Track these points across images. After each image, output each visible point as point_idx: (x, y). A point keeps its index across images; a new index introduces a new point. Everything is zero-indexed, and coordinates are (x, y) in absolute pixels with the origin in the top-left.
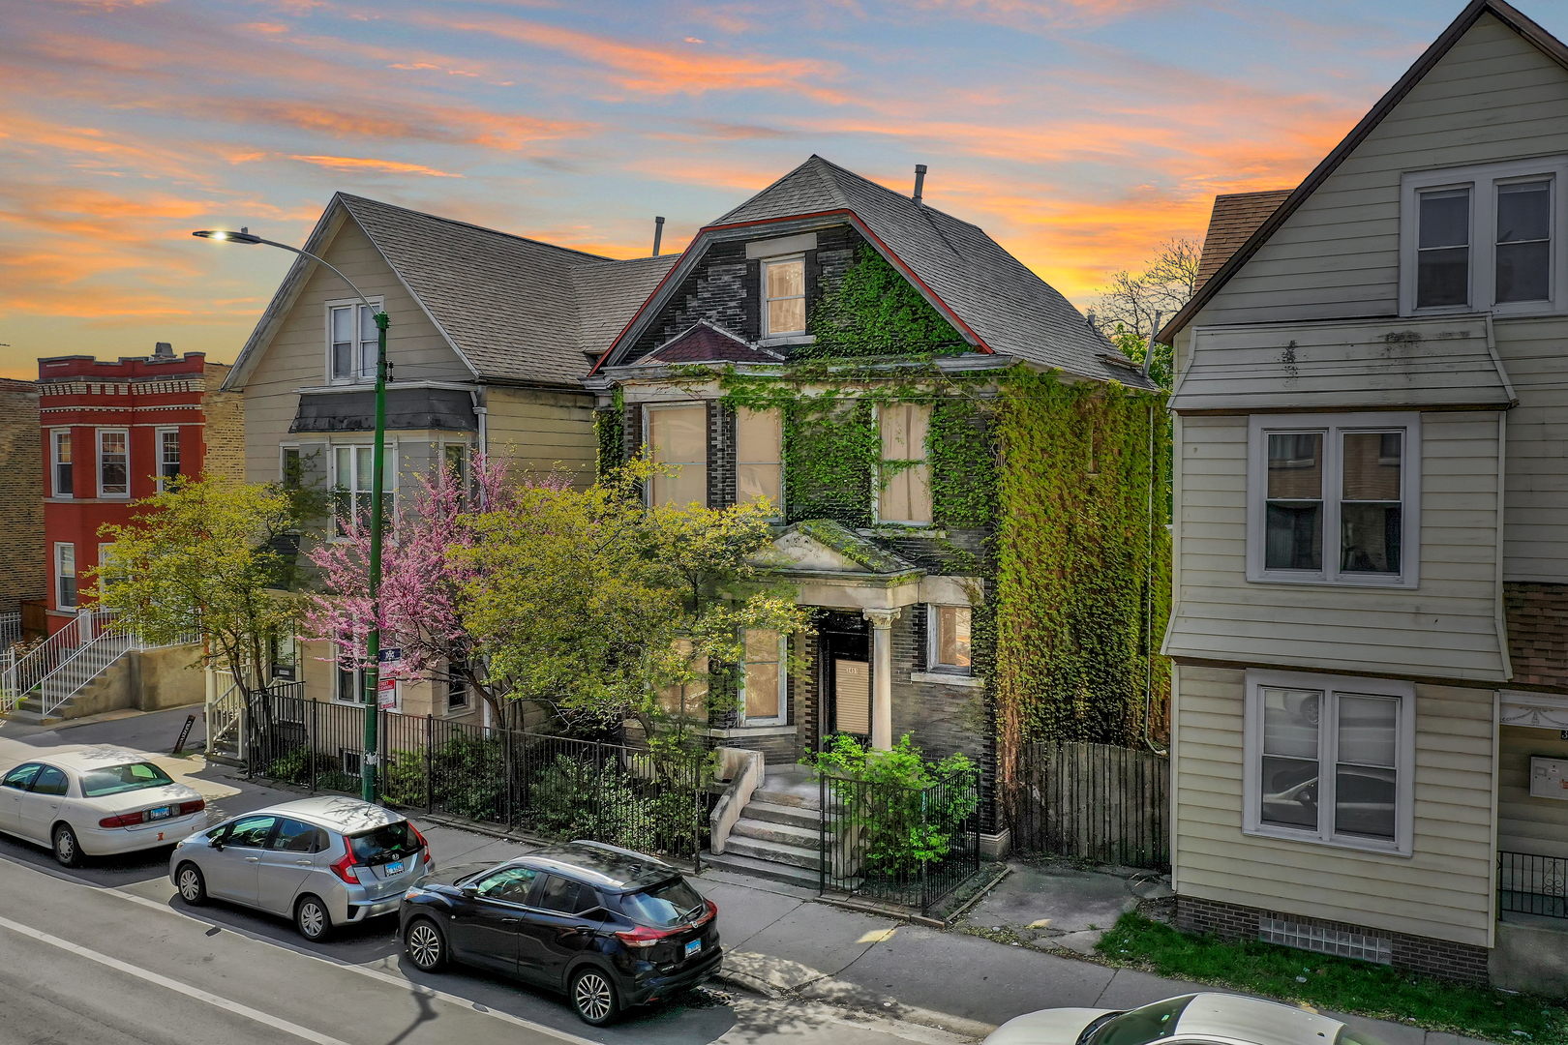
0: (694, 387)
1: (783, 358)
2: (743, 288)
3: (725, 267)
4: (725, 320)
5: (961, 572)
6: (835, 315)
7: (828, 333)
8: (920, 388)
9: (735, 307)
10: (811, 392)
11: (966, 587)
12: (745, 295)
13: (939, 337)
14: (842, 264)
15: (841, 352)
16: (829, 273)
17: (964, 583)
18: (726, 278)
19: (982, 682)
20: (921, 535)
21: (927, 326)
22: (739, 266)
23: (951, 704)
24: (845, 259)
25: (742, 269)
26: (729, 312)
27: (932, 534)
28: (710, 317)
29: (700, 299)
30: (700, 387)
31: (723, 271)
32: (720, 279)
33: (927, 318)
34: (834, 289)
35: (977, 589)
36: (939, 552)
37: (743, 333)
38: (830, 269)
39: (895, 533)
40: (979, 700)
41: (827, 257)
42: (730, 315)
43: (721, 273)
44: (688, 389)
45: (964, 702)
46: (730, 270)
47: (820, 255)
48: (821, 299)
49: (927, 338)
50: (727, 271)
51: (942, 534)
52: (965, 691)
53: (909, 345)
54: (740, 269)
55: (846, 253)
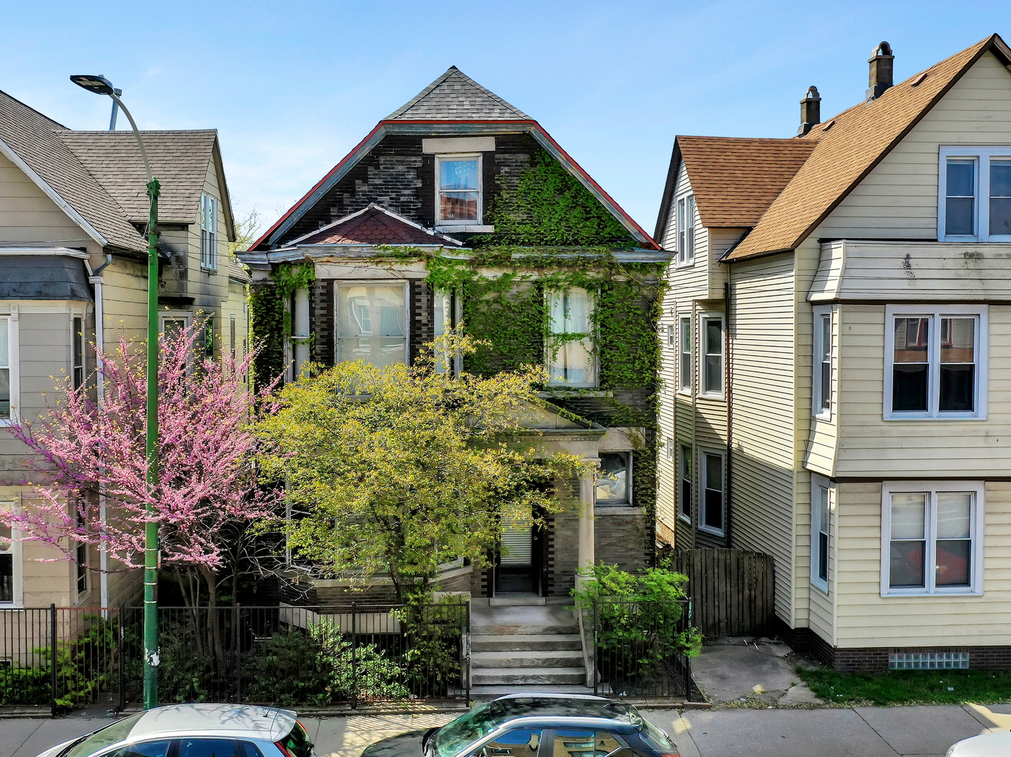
0: (397, 267)
1: (461, 243)
2: (418, 178)
3: (399, 158)
4: (398, 206)
5: (626, 424)
6: (513, 209)
7: (506, 224)
8: (591, 274)
9: (409, 195)
10: (490, 274)
11: (630, 435)
12: (420, 185)
13: (609, 234)
14: (519, 166)
15: (518, 241)
16: (506, 172)
17: (629, 432)
18: (400, 168)
19: (644, 510)
20: (592, 395)
21: (599, 225)
22: (413, 159)
23: (618, 530)
24: (521, 162)
25: (418, 162)
26: (403, 199)
27: (602, 394)
28: (382, 202)
29: (371, 185)
30: (404, 267)
31: (397, 161)
32: (393, 168)
33: (598, 217)
34: (511, 187)
35: (640, 436)
36: (607, 409)
37: (418, 219)
38: (507, 169)
39: (568, 394)
40: (641, 525)
41: (504, 159)
42: (404, 202)
43: (394, 163)
44: (390, 269)
45: (629, 527)
46: (404, 161)
47: (497, 156)
48: (499, 195)
49: (599, 234)
50: (401, 163)
51: (611, 394)
52: (630, 519)
53: (582, 239)
54: (415, 161)
55: (522, 157)
